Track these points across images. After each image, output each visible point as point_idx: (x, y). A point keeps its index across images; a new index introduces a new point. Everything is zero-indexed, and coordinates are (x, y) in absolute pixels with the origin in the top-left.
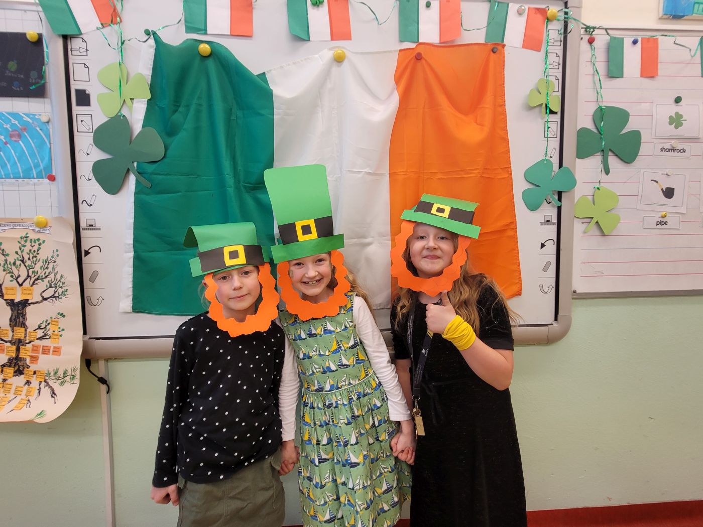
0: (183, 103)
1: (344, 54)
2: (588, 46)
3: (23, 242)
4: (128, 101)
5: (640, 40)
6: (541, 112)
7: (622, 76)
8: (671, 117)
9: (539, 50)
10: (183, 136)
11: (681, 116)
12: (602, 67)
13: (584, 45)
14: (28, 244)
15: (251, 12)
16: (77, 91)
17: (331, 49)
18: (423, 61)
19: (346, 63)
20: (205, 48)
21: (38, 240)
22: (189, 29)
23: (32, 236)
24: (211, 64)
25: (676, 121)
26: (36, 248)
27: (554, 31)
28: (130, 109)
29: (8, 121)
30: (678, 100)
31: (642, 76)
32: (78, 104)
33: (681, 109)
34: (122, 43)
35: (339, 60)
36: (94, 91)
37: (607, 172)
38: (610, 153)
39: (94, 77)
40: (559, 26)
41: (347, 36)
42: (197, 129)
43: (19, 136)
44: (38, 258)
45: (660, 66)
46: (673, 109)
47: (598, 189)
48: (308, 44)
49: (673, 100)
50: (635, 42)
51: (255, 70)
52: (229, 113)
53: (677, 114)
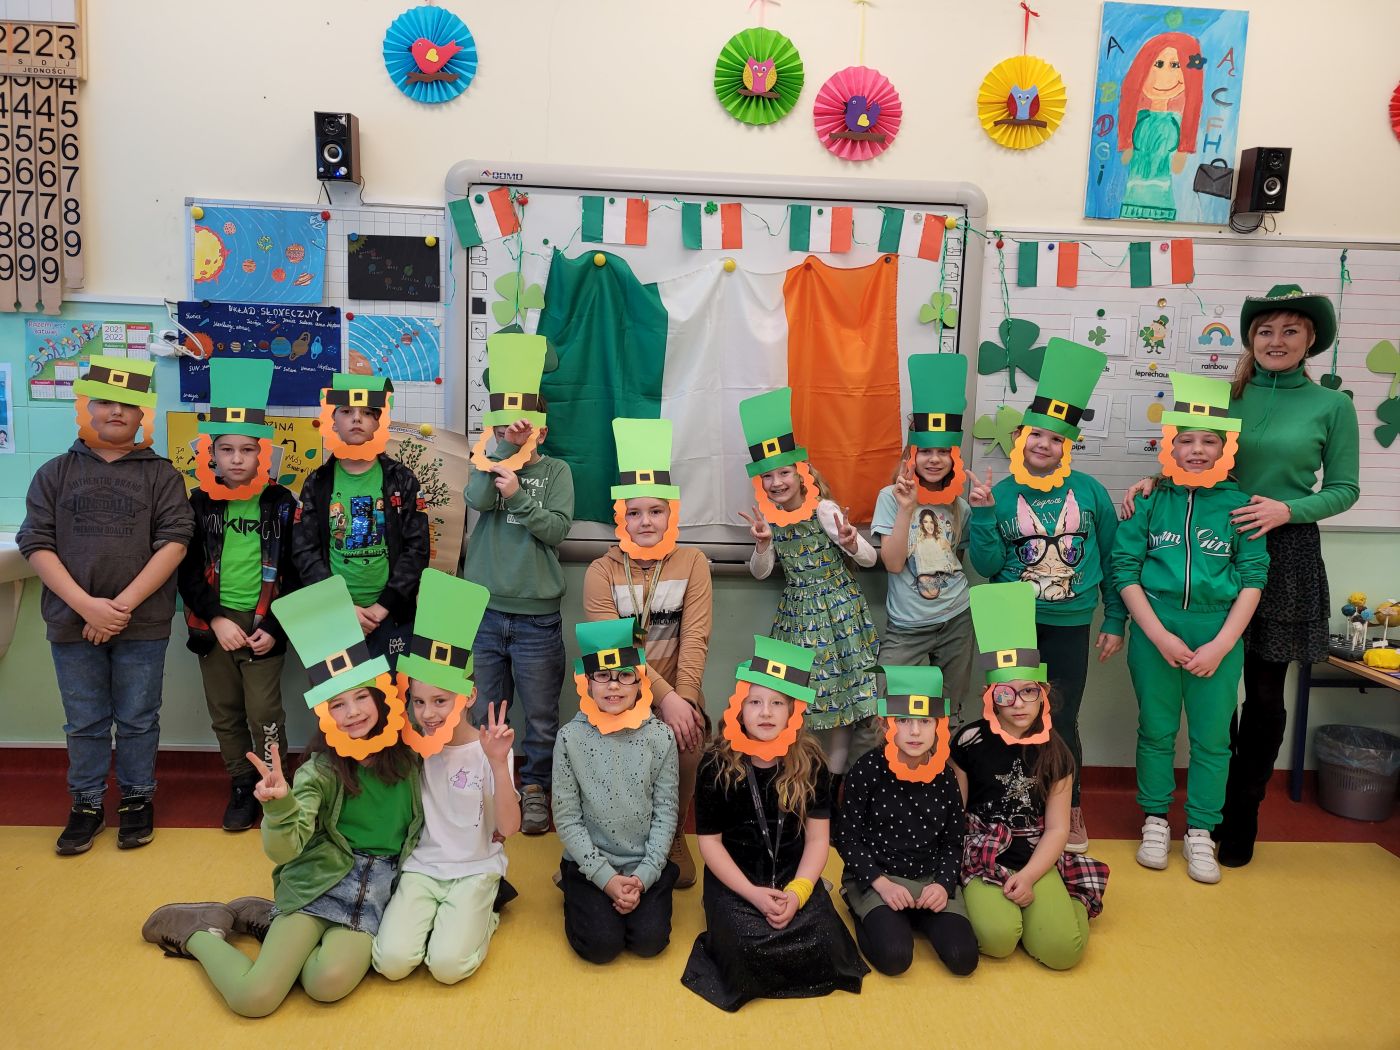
0: (576, 314)
1: (735, 265)
2: (997, 251)
3: (404, 446)
4: (522, 310)
5: (1057, 245)
6: (935, 327)
7: (1035, 285)
8: (1091, 332)
9: (935, 259)
10: (574, 347)
11: (1105, 331)
12: (1011, 276)
13: (991, 249)
14: (409, 448)
15: (647, 220)
16: (474, 299)
17: (722, 260)
18: (812, 271)
19: (736, 272)
20: (600, 259)
21: (420, 446)
22: (586, 238)
23: (414, 442)
24: (603, 273)
25: (1098, 336)
26: (416, 454)
27: (952, 239)
28: (524, 319)
29: (401, 325)
30: (1101, 313)
31: (1058, 285)
32: (474, 312)
33: (1103, 323)
34: (522, 252)
35: (729, 270)
36: (490, 299)
37: (1014, 390)
38: (1017, 369)
39: (491, 286)
40: (959, 234)
41: (738, 245)
42: (588, 340)
43: (410, 340)
44: (417, 463)
45: (1079, 274)
46: (1095, 323)
47: (1002, 408)
48: (700, 253)
49: (1096, 313)
50: (1051, 247)
51: (644, 280)
52: (620, 323)
53: (1099, 328)
